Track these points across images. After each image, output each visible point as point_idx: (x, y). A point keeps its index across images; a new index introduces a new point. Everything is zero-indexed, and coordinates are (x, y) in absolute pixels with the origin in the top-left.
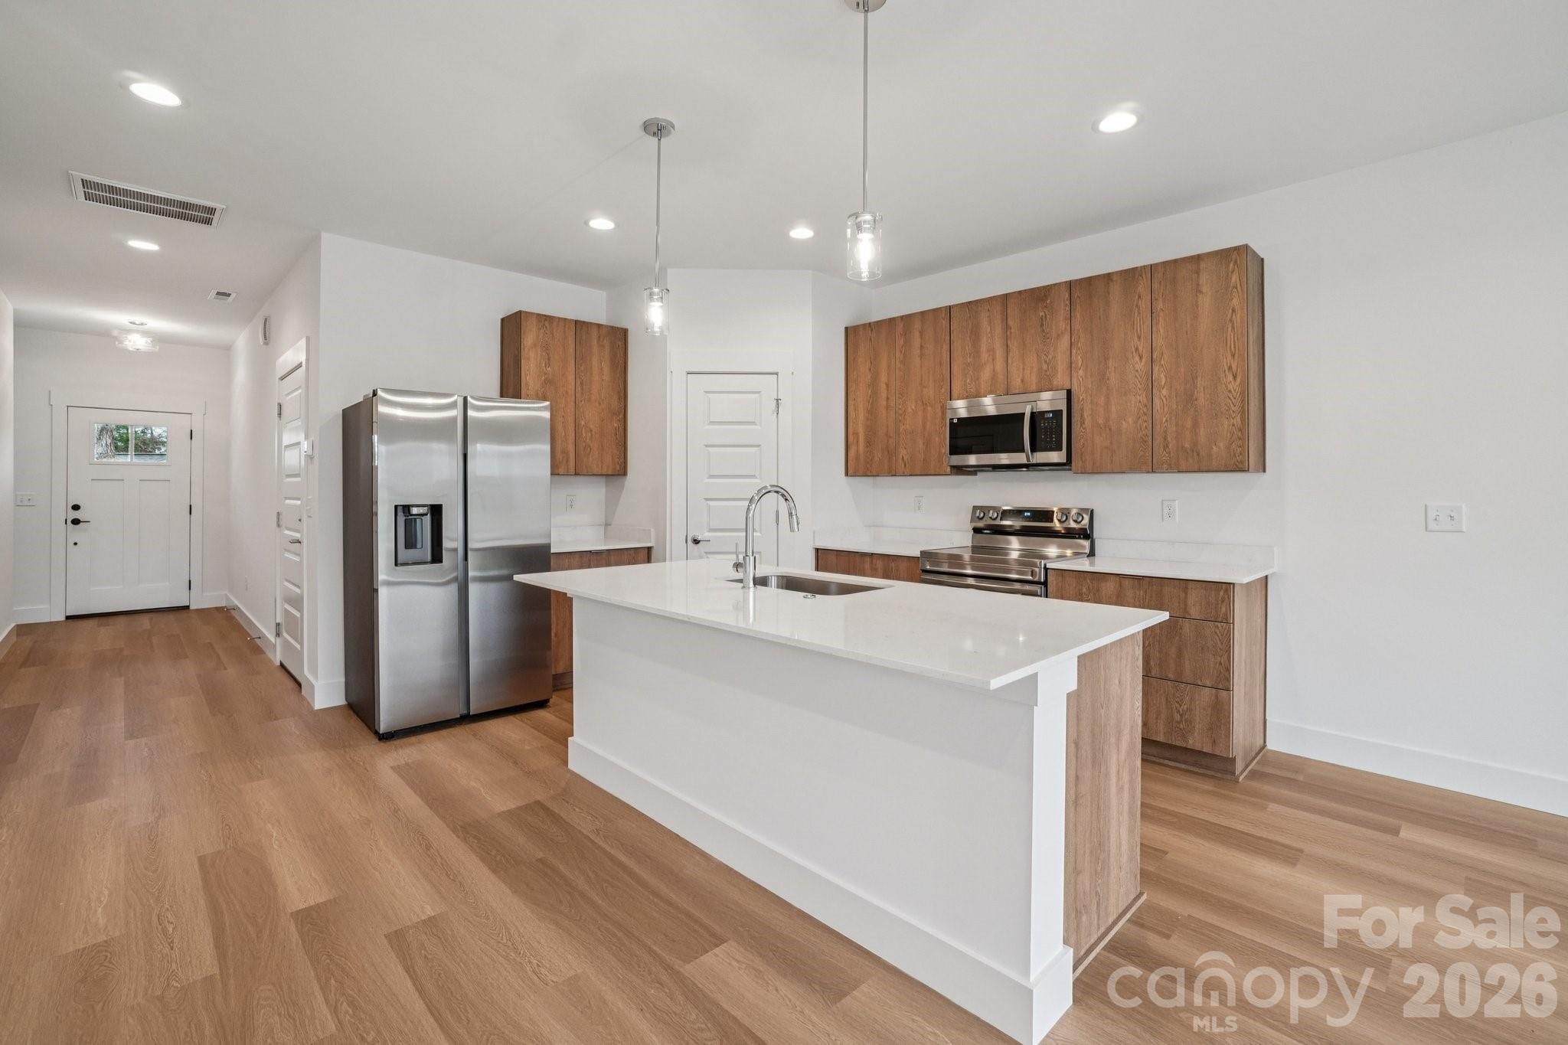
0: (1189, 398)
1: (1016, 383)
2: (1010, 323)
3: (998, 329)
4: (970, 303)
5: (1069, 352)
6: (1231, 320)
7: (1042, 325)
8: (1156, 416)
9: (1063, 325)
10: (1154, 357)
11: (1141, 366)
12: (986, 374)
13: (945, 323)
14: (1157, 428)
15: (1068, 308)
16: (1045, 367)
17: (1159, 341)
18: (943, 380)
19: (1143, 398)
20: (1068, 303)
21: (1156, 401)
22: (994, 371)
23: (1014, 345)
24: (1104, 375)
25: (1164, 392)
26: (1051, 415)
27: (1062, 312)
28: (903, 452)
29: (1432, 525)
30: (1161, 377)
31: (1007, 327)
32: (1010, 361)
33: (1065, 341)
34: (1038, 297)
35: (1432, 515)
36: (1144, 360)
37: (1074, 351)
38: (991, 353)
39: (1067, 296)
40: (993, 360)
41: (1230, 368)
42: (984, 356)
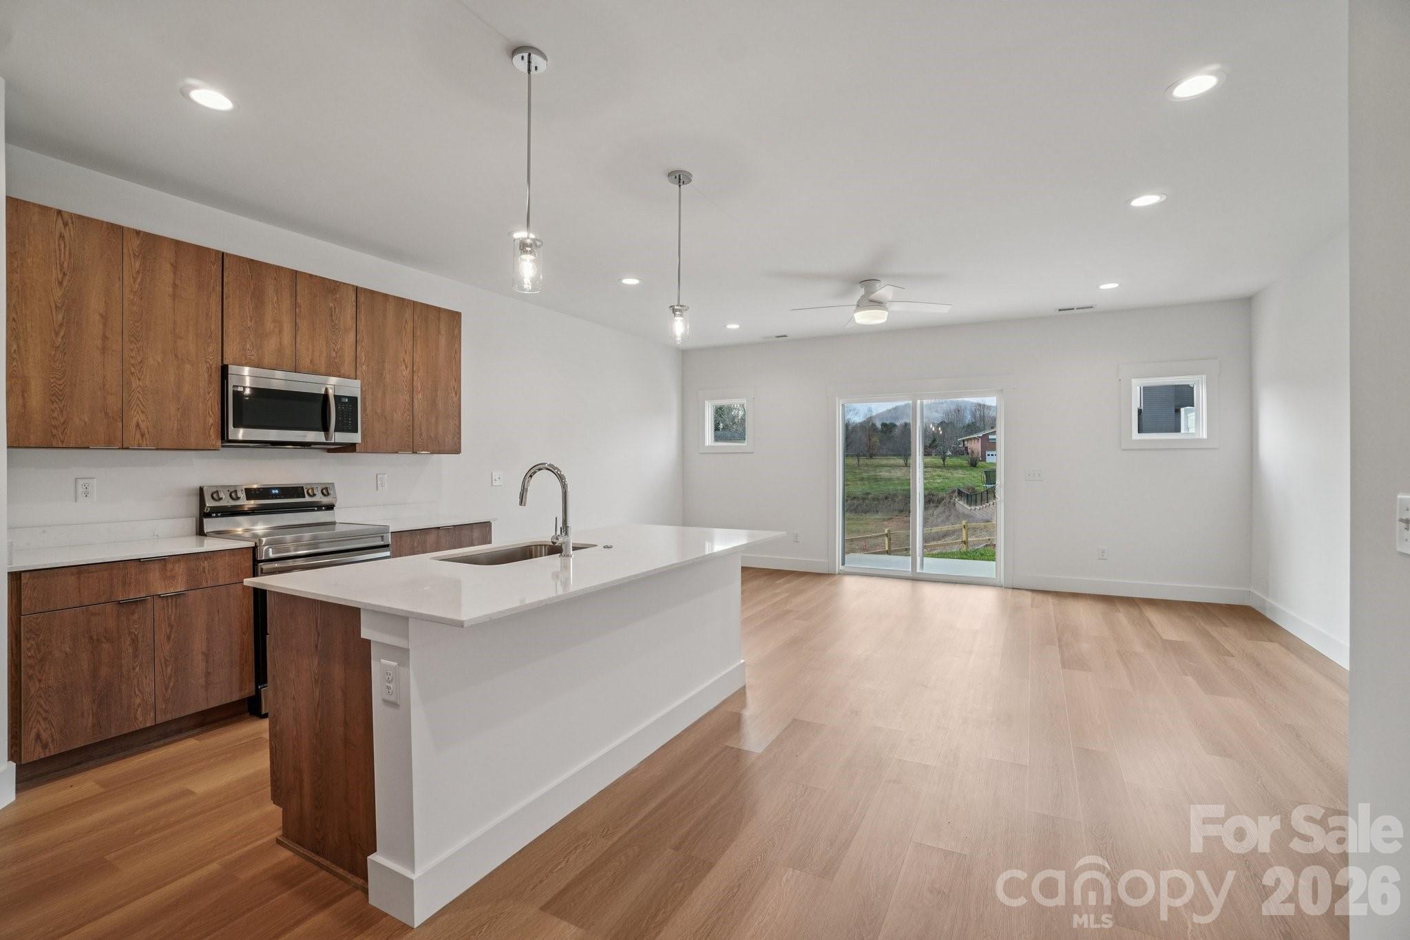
0: (434, 403)
1: (305, 361)
2: (299, 300)
3: (286, 304)
4: (252, 260)
5: (354, 348)
6: (454, 357)
7: (332, 316)
8: (415, 412)
9: (350, 322)
10: (415, 369)
11: (406, 373)
12: (271, 344)
13: (216, 269)
14: (416, 422)
15: (354, 309)
16: (334, 354)
17: (417, 359)
18: (210, 337)
19: (407, 398)
20: (354, 304)
21: (415, 401)
22: (281, 344)
23: (304, 325)
24: (382, 374)
25: (420, 396)
26: (347, 400)
27: (350, 311)
28: (136, 417)
29: (494, 484)
30: (418, 385)
31: (296, 305)
32: (298, 339)
33: (352, 335)
34: (330, 287)
35: (494, 478)
36: (408, 370)
37: (359, 348)
38: (277, 325)
39: (354, 298)
40: (280, 332)
41: (454, 388)
42: (269, 325)
